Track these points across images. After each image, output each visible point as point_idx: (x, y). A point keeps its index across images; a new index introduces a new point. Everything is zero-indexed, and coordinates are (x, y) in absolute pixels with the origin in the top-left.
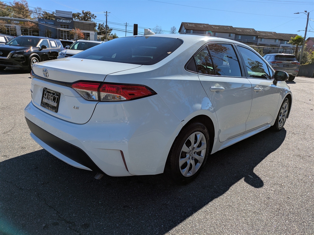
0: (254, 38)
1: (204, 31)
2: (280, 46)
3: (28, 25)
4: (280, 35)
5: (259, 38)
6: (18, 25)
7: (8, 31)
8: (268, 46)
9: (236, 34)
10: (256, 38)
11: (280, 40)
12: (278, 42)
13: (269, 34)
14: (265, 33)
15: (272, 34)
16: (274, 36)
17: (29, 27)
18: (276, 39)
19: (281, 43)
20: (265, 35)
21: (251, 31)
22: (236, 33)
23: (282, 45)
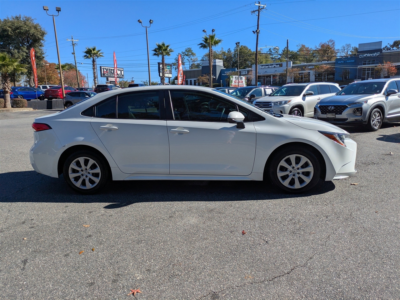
3: (322, 68)
6: (312, 70)
7: (302, 78)
17: (323, 70)
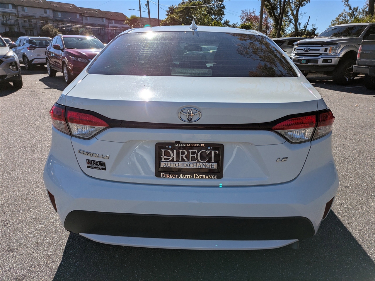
0: (78, 16)
1: (5, 4)
2: (108, 26)
4: (105, 13)
5: (83, 16)
8: (96, 26)
9: (53, 11)
10: (80, 16)
11: (107, 18)
12: (105, 21)
13: (93, 11)
14: (89, 11)
15: (97, 11)
16: (99, 14)
18: (103, 18)
19: (109, 23)
20: (89, 12)
21: (71, 6)
22: (54, 9)
23: (110, 25)
